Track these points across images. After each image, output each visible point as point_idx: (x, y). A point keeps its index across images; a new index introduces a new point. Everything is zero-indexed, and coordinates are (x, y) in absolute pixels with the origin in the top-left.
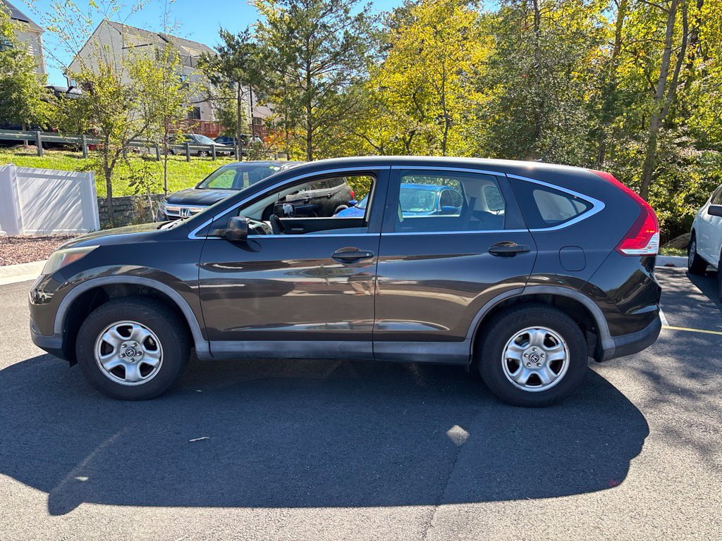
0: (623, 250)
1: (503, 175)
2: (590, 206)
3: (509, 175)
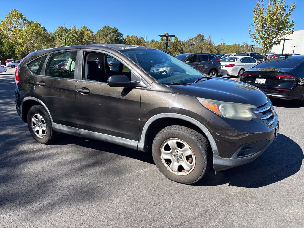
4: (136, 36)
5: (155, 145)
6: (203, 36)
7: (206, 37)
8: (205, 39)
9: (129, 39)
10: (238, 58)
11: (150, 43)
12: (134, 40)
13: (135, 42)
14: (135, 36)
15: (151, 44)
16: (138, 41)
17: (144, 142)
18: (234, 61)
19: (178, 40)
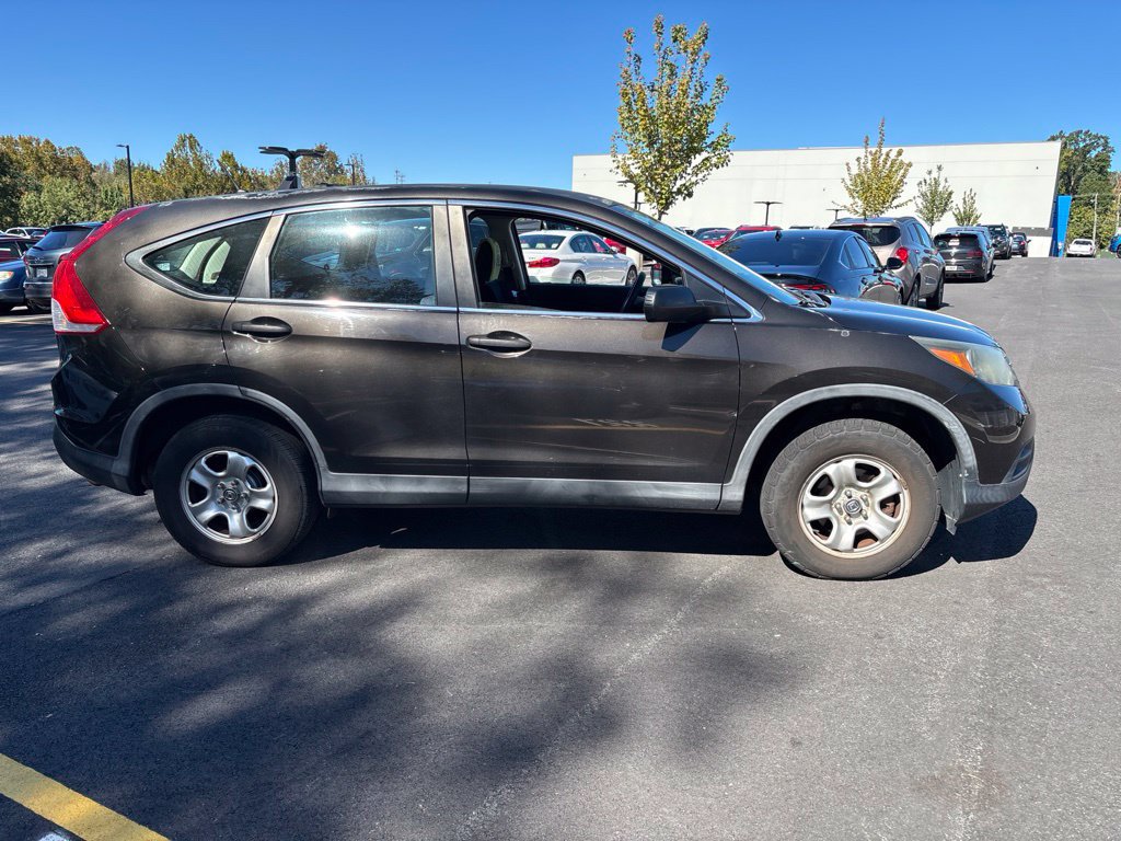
4: (48, 142)
5: (785, 484)
6: (334, 158)
7: (343, 160)
8: (341, 165)
9: (15, 153)
10: (563, 238)
11: (112, 171)
12: (39, 159)
13: (41, 164)
14: (42, 141)
15: (117, 174)
16: (56, 160)
17: (744, 483)
18: (549, 247)
19: (236, 166)
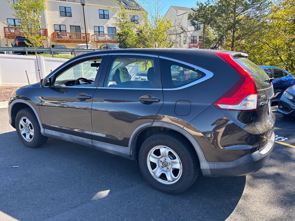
0: (219, 105)
1: (157, 57)
2: (204, 75)
3: (160, 57)
